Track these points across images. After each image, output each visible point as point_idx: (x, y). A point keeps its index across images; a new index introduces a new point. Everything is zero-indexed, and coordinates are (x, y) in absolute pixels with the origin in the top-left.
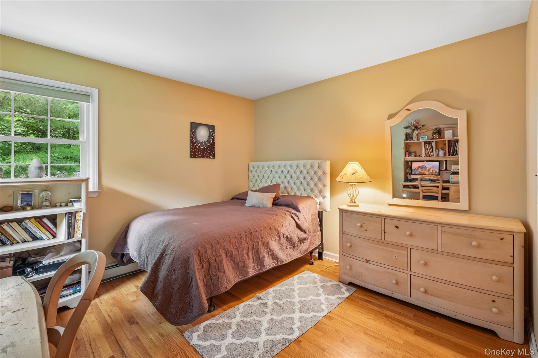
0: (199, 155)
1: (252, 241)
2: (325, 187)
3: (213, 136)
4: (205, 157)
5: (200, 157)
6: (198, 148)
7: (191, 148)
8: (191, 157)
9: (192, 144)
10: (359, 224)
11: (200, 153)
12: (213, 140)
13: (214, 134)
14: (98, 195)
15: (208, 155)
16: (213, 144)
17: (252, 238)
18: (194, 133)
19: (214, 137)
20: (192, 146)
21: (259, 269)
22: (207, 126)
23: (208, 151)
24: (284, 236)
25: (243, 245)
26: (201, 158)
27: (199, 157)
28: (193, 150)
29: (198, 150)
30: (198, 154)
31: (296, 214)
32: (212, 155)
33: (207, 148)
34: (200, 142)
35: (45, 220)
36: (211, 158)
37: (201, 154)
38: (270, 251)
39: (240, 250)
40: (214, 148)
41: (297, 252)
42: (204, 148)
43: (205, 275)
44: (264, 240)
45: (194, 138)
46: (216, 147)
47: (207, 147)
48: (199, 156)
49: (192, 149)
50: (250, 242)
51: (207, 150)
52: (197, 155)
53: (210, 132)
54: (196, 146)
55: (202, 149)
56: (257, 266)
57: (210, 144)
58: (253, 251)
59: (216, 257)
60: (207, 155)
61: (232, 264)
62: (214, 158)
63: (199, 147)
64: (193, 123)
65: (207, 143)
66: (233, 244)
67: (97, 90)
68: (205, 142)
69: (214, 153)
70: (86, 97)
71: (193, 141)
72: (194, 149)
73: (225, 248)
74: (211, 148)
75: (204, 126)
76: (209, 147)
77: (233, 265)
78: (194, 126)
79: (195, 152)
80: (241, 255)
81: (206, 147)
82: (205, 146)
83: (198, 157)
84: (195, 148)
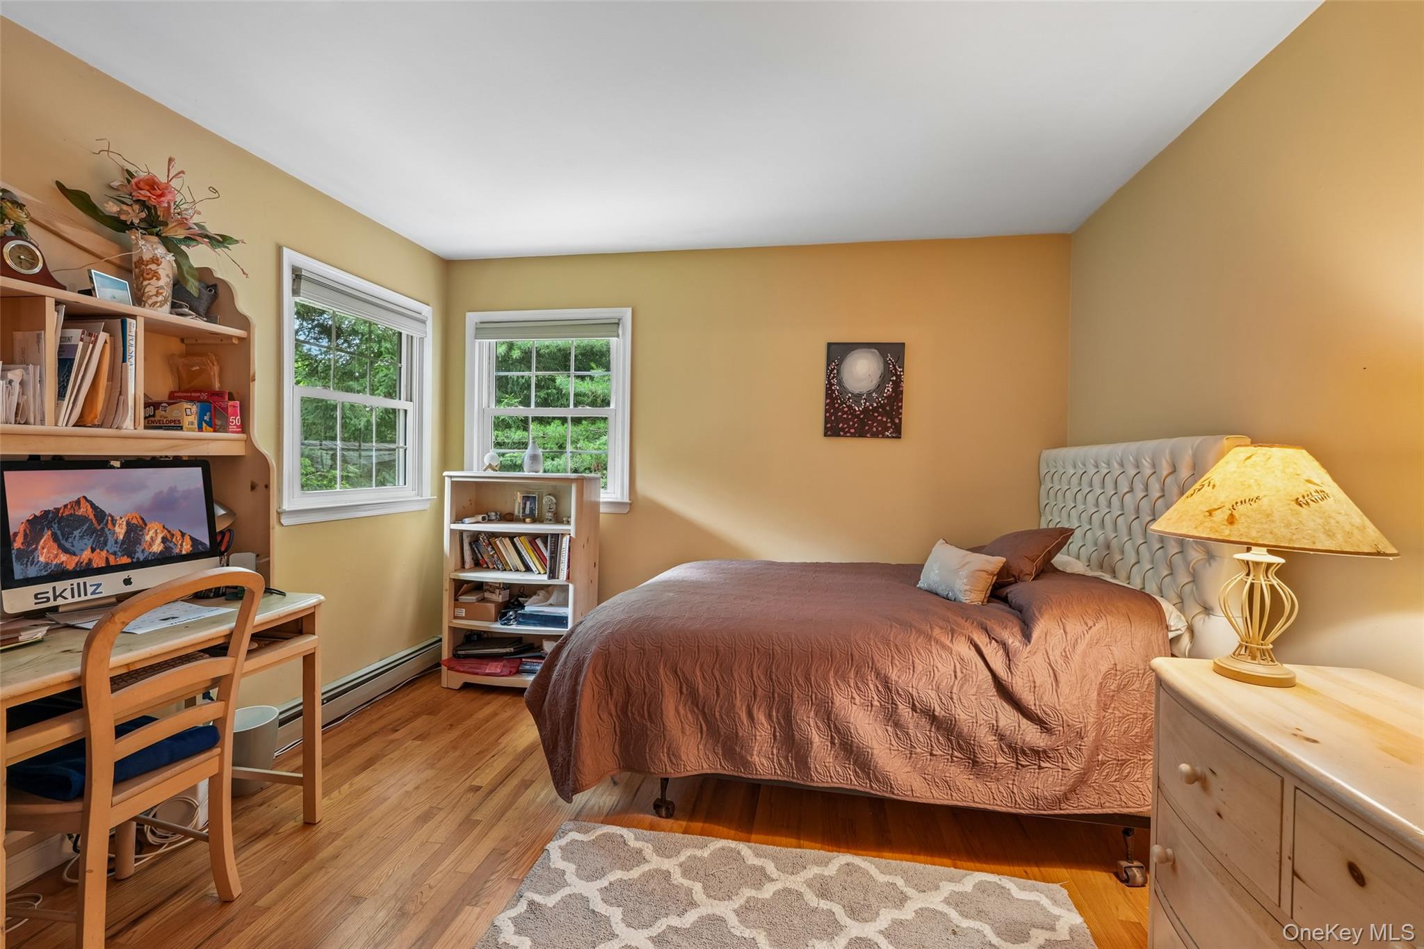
0: (849, 430)
1: (771, 679)
2: (1210, 564)
3: (896, 375)
4: (868, 435)
5: (853, 435)
6: (846, 409)
7: (827, 411)
8: (826, 435)
9: (828, 401)
10: (1185, 767)
11: (851, 423)
12: (898, 384)
13: (902, 366)
14: (628, 509)
15: (877, 429)
16: (897, 395)
17: (771, 670)
18: (835, 371)
19: (901, 375)
20: (827, 407)
21: (793, 773)
22: (875, 349)
23: (879, 418)
24: (914, 705)
25: (734, 680)
26: (855, 437)
27: (848, 434)
28: (831, 416)
29: (845, 416)
30: (845, 426)
31: (1005, 644)
32: (891, 427)
33: (875, 409)
34: (852, 394)
35: (539, 542)
36: (888, 437)
37: (856, 425)
38: (840, 733)
39: (723, 691)
40: (901, 407)
41: (993, 786)
42: (866, 410)
43: (619, 713)
44: (815, 690)
45: (834, 385)
46: (905, 403)
47: (875, 405)
48: (849, 432)
49: (828, 415)
50: (762, 678)
51: (876, 414)
52: (842, 429)
53: (886, 363)
54: (840, 405)
55: (859, 413)
56: (787, 759)
57: (885, 397)
58: (772, 708)
59: (646, 683)
60: (875, 429)
61: (698, 716)
62: (899, 437)
63: (850, 407)
64: (833, 347)
65: (874, 395)
66: (705, 666)
67: (629, 311)
68: (869, 394)
69: (897, 421)
70: (613, 326)
71: (833, 391)
72: (835, 414)
73: (676, 668)
74: (888, 408)
75: (867, 349)
76: (883, 406)
77: (703, 723)
78: (837, 353)
79: (839, 420)
80: (726, 704)
81: (872, 405)
82: (867, 403)
83: (845, 436)
84: (837, 410)
